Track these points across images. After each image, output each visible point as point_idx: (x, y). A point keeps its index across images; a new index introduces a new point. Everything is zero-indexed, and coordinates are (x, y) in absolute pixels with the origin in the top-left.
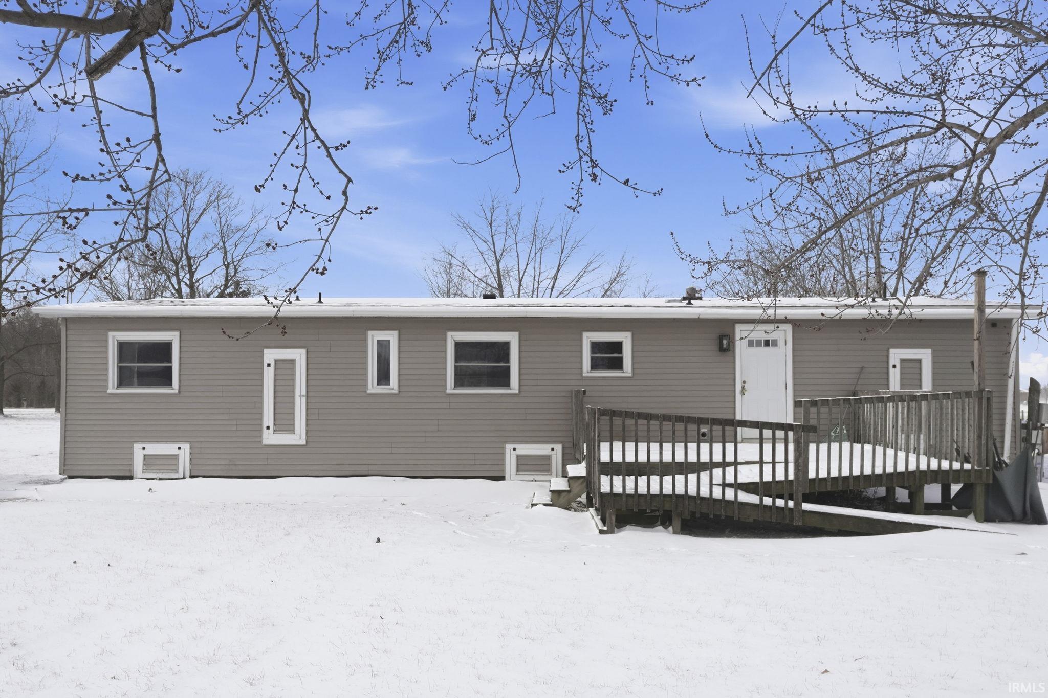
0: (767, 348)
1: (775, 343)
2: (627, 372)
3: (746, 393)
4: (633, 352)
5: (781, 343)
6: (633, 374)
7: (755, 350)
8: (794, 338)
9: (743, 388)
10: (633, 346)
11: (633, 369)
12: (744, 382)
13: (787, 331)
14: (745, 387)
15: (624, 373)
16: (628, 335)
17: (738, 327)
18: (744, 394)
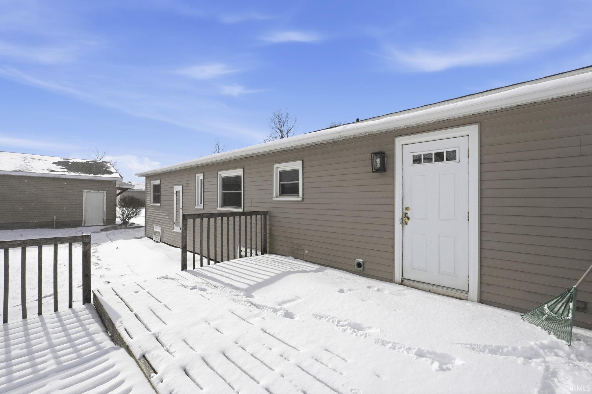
0: (439, 163)
1: (452, 156)
2: (300, 197)
3: (409, 222)
4: (303, 178)
5: (461, 155)
6: (303, 198)
7: (422, 167)
9: (405, 217)
10: (303, 173)
11: (303, 193)
12: (406, 209)
13: (471, 136)
14: (409, 215)
16: (300, 163)
17: (400, 141)
18: (407, 224)
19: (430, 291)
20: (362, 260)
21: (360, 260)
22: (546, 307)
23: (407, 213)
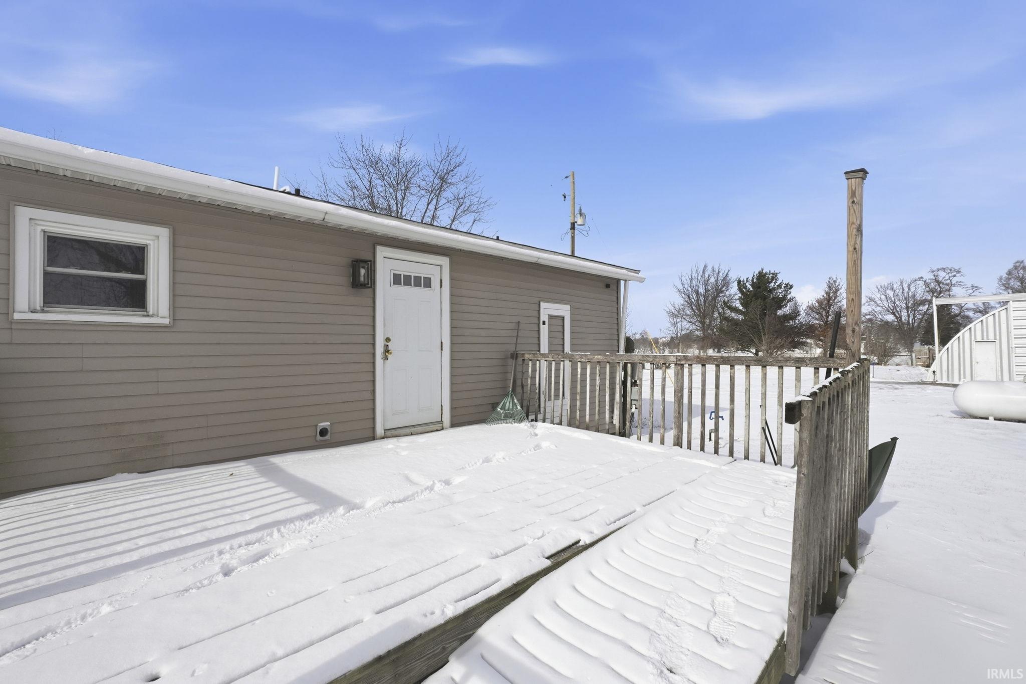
0: (417, 289)
1: (428, 283)
2: (156, 315)
3: (390, 356)
4: (174, 271)
5: (435, 283)
6: (174, 319)
7: (403, 289)
8: (452, 279)
9: (387, 350)
10: (174, 259)
11: (174, 307)
12: (388, 340)
13: (443, 268)
14: (390, 348)
15: (148, 315)
16: (164, 233)
17: (382, 252)
18: (387, 359)
19: (412, 434)
20: (328, 423)
21: (326, 424)
22: (499, 410)
23: (388, 346)
